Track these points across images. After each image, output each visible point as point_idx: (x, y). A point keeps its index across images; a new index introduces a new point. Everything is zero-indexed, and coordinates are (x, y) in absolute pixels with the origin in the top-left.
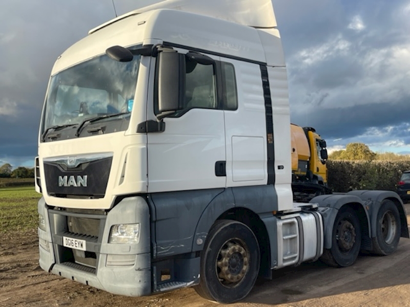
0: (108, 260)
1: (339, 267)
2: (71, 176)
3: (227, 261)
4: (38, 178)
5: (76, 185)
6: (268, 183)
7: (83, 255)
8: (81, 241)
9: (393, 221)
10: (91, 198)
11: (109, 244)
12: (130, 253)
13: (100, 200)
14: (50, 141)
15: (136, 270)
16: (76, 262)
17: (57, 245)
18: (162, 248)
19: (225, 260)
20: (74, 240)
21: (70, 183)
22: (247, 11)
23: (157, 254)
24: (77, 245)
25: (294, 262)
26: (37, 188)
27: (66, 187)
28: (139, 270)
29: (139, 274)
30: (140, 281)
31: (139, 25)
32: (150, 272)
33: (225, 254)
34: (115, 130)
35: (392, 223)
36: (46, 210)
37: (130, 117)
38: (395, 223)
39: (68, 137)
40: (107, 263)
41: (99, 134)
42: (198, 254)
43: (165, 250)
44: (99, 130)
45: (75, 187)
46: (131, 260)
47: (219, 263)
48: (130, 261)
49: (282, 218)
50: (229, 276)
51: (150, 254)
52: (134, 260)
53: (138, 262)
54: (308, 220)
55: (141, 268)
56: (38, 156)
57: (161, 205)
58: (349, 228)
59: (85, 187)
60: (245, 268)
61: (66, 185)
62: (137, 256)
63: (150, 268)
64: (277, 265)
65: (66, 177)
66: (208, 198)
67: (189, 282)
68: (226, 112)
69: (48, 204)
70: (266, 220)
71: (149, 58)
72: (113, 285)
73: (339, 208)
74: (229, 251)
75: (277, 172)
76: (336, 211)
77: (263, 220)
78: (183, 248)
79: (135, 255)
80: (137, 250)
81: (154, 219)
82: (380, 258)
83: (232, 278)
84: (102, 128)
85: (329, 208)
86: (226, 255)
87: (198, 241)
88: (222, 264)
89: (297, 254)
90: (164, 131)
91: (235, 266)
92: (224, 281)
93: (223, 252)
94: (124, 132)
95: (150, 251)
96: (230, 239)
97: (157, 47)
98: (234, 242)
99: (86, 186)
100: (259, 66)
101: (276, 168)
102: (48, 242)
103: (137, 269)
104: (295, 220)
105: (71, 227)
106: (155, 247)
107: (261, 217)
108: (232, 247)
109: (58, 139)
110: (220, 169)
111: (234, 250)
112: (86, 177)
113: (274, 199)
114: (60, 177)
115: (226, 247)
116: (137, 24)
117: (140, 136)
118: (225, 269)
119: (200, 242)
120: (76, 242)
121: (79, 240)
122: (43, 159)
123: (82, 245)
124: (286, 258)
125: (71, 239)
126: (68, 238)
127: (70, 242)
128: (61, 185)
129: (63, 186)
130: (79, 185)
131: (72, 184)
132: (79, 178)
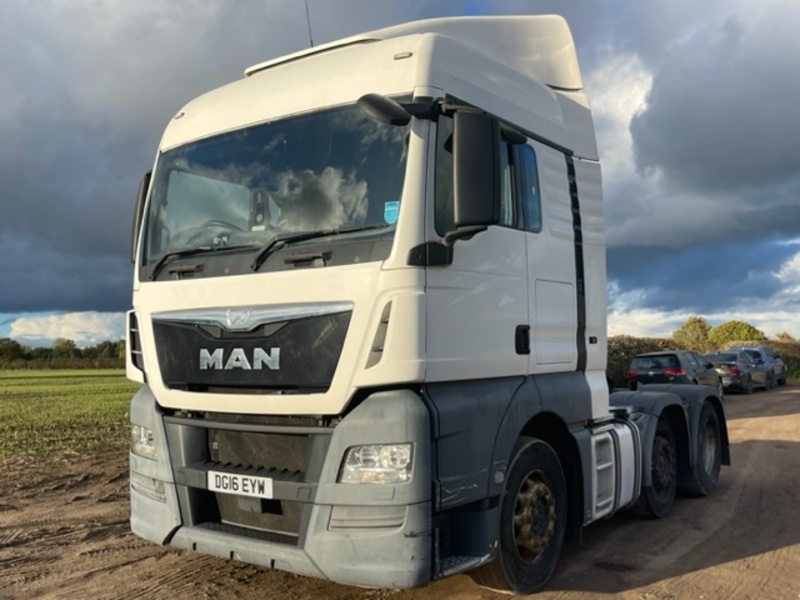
0: (333, 517)
1: (654, 517)
2: (236, 350)
3: (530, 513)
4: (136, 352)
5: (249, 367)
6: (578, 370)
7: (258, 508)
8: (261, 479)
9: (710, 437)
10: (283, 393)
11: (339, 485)
12: (396, 502)
13: (320, 396)
14: (175, 279)
15: (406, 536)
16: (224, 521)
17: (186, 488)
18: (448, 491)
19: (526, 512)
20: (240, 477)
21: (232, 363)
22: (537, 57)
23: (441, 503)
24: (249, 488)
25: (607, 511)
26: (133, 373)
27: (219, 370)
28: (412, 535)
29: (412, 543)
30: (413, 558)
31: (396, 58)
32: (430, 539)
33: (526, 500)
34: (357, 259)
35: (708, 440)
36: (157, 417)
37: (393, 233)
38: (713, 440)
39: (227, 271)
40: (332, 523)
41: (314, 267)
42: (493, 501)
43: (451, 498)
44: (314, 258)
45: (248, 371)
46: (395, 516)
47: (517, 518)
48: (392, 519)
49: (595, 431)
50: (532, 542)
51: (430, 503)
52: (400, 515)
53: (410, 521)
54: (623, 431)
55: (416, 532)
56: (132, 308)
57: (447, 405)
58: (665, 449)
59: (275, 371)
60: (551, 525)
61: (219, 366)
62: (408, 507)
63: (430, 532)
64: (590, 518)
65: (219, 352)
66: (505, 393)
67: (483, 556)
68: (528, 233)
69: (163, 404)
70: (579, 435)
71: (425, 122)
72: (349, 567)
73: (659, 414)
74: (530, 495)
75: (590, 348)
76: (656, 420)
77: (576, 435)
78: (475, 490)
79: (404, 505)
80: (408, 496)
81: (437, 435)
82: (700, 500)
83: (536, 546)
84: (324, 254)
85: (644, 416)
86: (528, 503)
87: (497, 476)
88: (522, 520)
89: (612, 498)
90: (450, 262)
91: (537, 523)
92: (522, 549)
93: (521, 496)
94: (381, 262)
95: (430, 498)
96: (531, 473)
97: (440, 102)
98: (536, 478)
99: (277, 368)
100: (563, 155)
101: (587, 341)
102: (161, 483)
103: (408, 533)
104: (608, 435)
105: (216, 451)
106: (438, 491)
107: (571, 431)
108: (536, 487)
109: (196, 274)
110: (523, 341)
111: (538, 493)
112: (276, 351)
113: (586, 396)
114: (204, 353)
115: (525, 488)
116: (393, 56)
117: (413, 271)
118: (527, 528)
119: (500, 477)
120: (246, 482)
121: (253, 478)
122: (152, 314)
123: (261, 488)
124: (600, 504)
125: (233, 475)
126: (221, 474)
127: (226, 481)
128: (206, 367)
129: (211, 369)
130: (258, 366)
131: (238, 364)
132: (259, 352)
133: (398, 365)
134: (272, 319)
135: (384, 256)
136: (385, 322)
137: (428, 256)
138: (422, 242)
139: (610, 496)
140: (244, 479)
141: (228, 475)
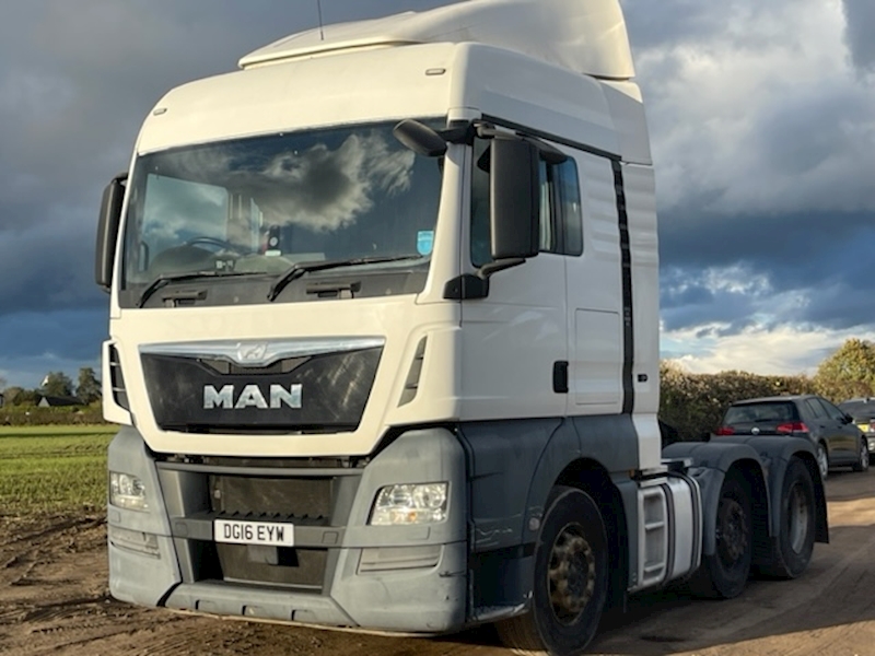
0: (362, 560)
1: (720, 598)
2: (248, 387)
3: (566, 568)
4: (117, 389)
5: (265, 406)
6: (624, 412)
7: (274, 559)
8: (280, 525)
9: (801, 506)
10: (303, 433)
11: (368, 527)
12: (430, 542)
13: (348, 435)
14: (170, 307)
15: (441, 576)
16: (227, 579)
17: (185, 541)
18: (483, 534)
19: (563, 566)
20: (255, 525)
21: (244, 401)
23: (475, 544)
24: (267, 535)
25: (658, 579)
26: (111, 411)
27: (229, 410)
28: (447, 575)
29: (447, 583)
30: (448, 598)
31: (428, 74)
32: (465, 580)
33: (563, 553)
34: (389, 292)
35: (799, 510)
36: (148, 462)
37: (429, 264)
38: (805, 508)
39: (237, 300)
40: (362, 567)
41: (340, 298)
42: (528, 549)
43: (486, 541)
44: (341, 290)
45: (264, 409)
46: (429, 556)
47: (552, 573)
48: (427, 559)
49: (643, 484)
50: (569, 600)
51: (465, 543)
52: (436, 555)
53: (445, 560)
54: (680, 488)
55: (451, 572)
56: (110, 338)
57: (482, 444)
58: (736, 516)
59: (296, 409)
60: (590, 585)
61: (229, 405)
62: (443, 547)
63: (465, 573)
64: (636, 583)
65: (229, 390)
66: (541, 435)
67: (517, 605)
68: (568, 258)
69: (155, 448)
70: (625, 486)
71: (460, 148)
72: (379, 609)
73: (726, 469)
74: (568, 549)
75: (638, 386)
76: (722, 476)
77: (620, 486)
78: (509, 535)
79: (439, 545)
80: (445, 536)
81: (471, 475)
82: (784, 583)
83: (573, 605)
84: (352, 285)
85: (707, 470)
86: (565, 557)
87: (531, 523)
88: (558, 575)
89: (663, 564)
90: (487, 295)
91: (576, 582)
92: (558, 607)
93: (557, 549)
94: (415, 295)
95: (465, 538)
96: (568, 525)
97: (476, 125)
98: (574, 532)
99: (299, 406)
100: (609, 161)
101: (635, 379)
102: (154, 536)
103: (443, 573)
104: (660, 491)
105: (219, 500)
106: (473, 531)
107: (614, 481)
108: (573, 541)
109: (197, 302)
110: (561, 378)
111: (576, 547)
112: (297, 388)
113: (633, 443)
114: (209, 390)
115: (562, 541)
116: (424, 72)
117: (449, 305)
118: (563, 584)
119: (535, 524)
120: (261, 530)
121: (270, 525)
122: (139, 346)
123: (280, 535)
124: (649, 569)
125: (245, 523)
126: (232, 523)
127: (238, 530)
128: (212, 406)
129: (219, 408)
130: (275, 404)
131: (252, 402)
132: (276, 389)
133: (434, 402)
134: (292, 353)
135: (419, 289)
136: (419, 358)
137: (464, 290)
138: (458, 275)
139: (661, 561)
140: (259, 527)
141: (240, 523)
